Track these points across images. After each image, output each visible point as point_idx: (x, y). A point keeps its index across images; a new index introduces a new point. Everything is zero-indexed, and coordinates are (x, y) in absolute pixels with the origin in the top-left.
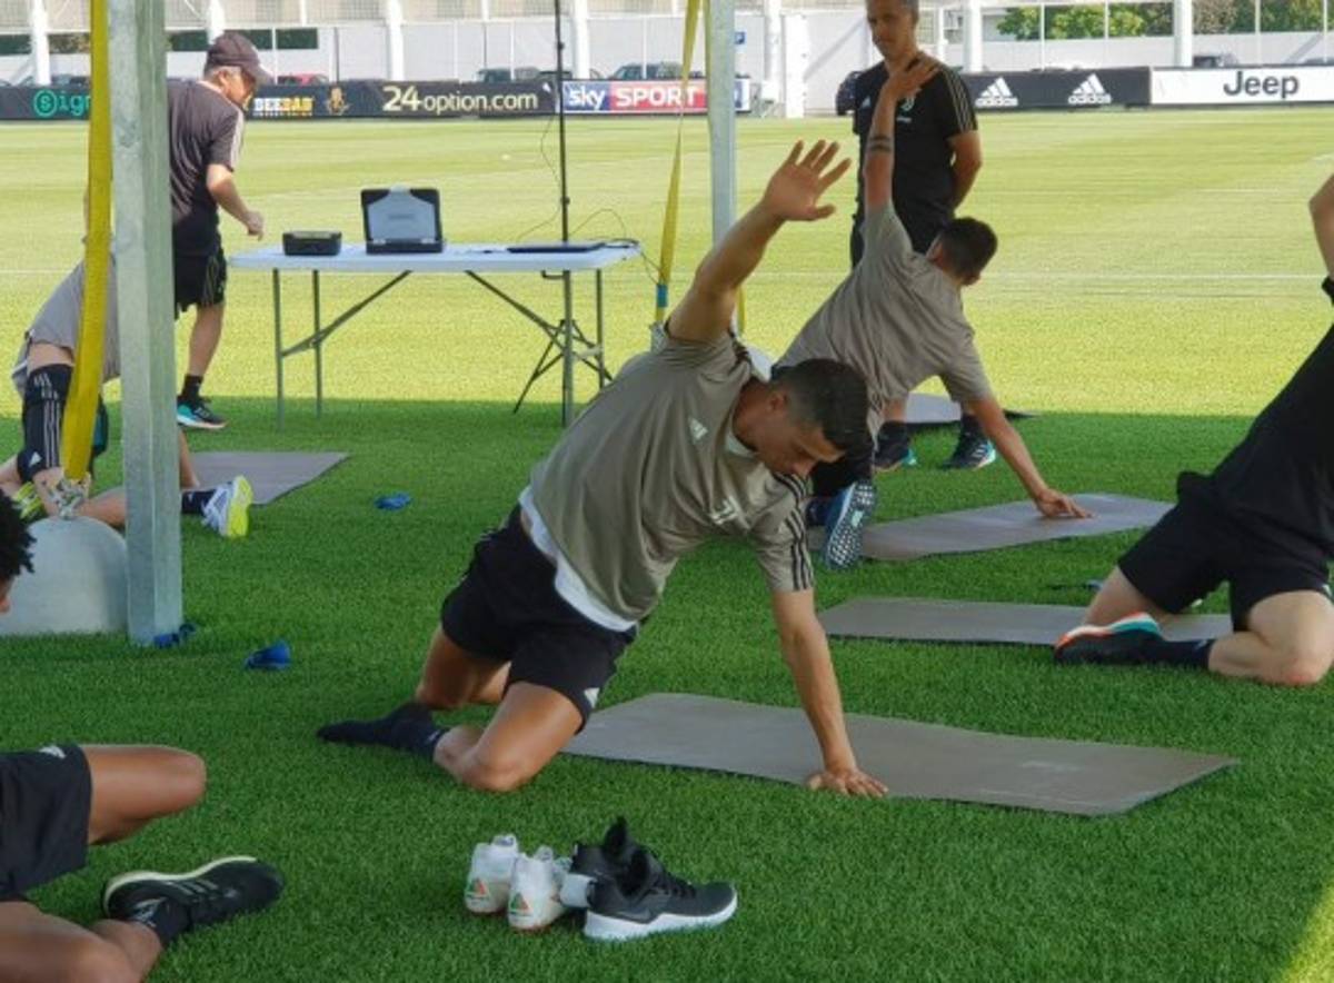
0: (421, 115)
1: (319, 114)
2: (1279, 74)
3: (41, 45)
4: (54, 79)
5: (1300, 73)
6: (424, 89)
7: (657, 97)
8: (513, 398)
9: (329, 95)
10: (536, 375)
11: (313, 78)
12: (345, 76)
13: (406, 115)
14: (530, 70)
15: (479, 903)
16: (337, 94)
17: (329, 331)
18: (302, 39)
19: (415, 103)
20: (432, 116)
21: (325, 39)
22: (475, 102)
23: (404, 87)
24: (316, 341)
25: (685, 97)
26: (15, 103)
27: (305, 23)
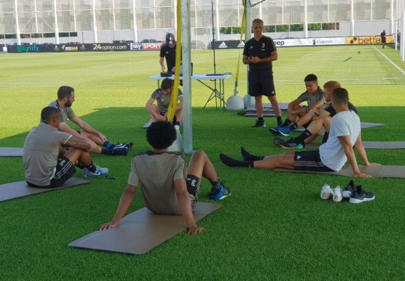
0: (101, 50)
1: (79, 50)
2: (280, 41)
3: (19, 36)
4: (22, 44)
5: (285, 41)
6: (102, 45)
7: (152, 46)
8: (203, 106)
9: (81, 46)
10: (209, 101)
12: (85, 42)
13: (98, 50)
14: (124, 41)
15: (325, 197)
16: (83, 46)
18: (74, 34)
19: (100, 48)
20: (104, 51)
21: (79, 34)
22: (113, 47)
23: (98, 44)
26: (12, 49)
27: (76, 31)
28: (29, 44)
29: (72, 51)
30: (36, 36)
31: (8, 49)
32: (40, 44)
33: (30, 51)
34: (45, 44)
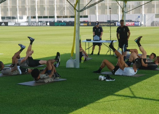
1: (88, 25)
3: (56, 17)
4: (57, 21)
7: (128, 24)
8: (106, 54)
9: (89, 23)
10: (108, 52)
11: (87, 21)
12: (91, 21)
14: (113, 20)
15: (99, 79)
16: (90, 23)
17: (90, 47)
18: (87, 17)
21: (89, 17)
22: (106, 24)
24: (89, 48)
25: (132, 24)
26: (52, 24)
27: (86, 15)
28: (61, 21)
29: (84, 26)
30: (66, 17)
31: (50, 24)
32: (67, 21)
33: (61, 25)
34: (70, 22)
